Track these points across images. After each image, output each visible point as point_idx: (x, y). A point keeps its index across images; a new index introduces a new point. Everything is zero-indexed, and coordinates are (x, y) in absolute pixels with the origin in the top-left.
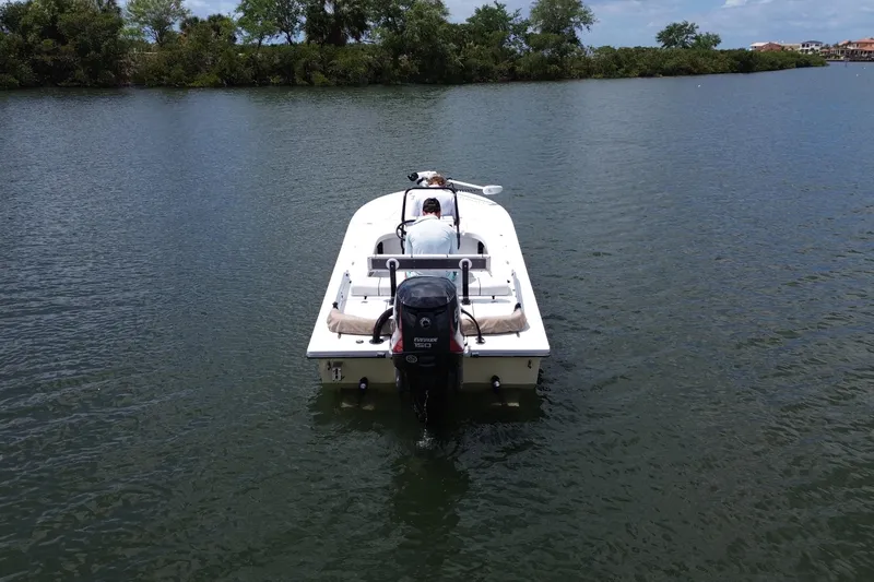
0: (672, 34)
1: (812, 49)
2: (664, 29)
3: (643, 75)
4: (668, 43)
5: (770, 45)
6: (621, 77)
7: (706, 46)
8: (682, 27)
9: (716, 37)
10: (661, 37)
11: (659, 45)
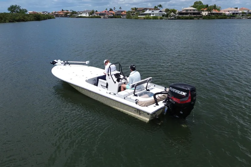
0: (12, 8)
1: (46, 14)
2: (9, 7)
3: (10, 22)
4: (12, 11)
5: (33, 12)
6: (3, 22)
7: (23, 13)
8: (15, 6)
9: (26, 10)
10: (9, 9)
11: (9, 12)
